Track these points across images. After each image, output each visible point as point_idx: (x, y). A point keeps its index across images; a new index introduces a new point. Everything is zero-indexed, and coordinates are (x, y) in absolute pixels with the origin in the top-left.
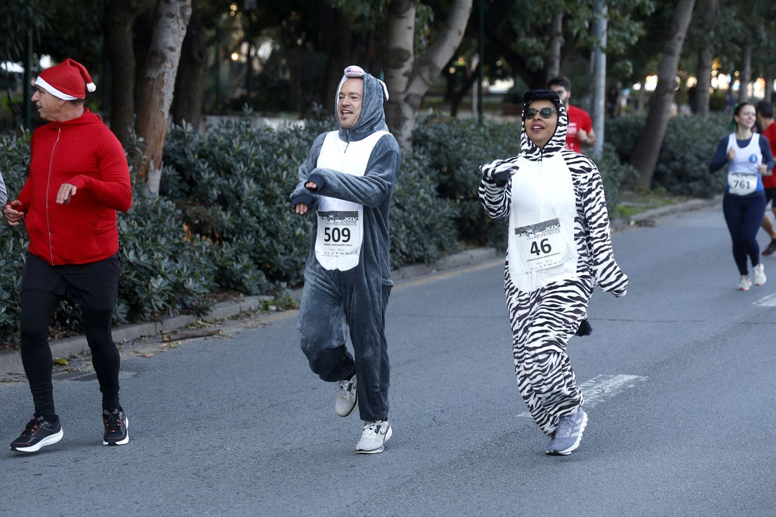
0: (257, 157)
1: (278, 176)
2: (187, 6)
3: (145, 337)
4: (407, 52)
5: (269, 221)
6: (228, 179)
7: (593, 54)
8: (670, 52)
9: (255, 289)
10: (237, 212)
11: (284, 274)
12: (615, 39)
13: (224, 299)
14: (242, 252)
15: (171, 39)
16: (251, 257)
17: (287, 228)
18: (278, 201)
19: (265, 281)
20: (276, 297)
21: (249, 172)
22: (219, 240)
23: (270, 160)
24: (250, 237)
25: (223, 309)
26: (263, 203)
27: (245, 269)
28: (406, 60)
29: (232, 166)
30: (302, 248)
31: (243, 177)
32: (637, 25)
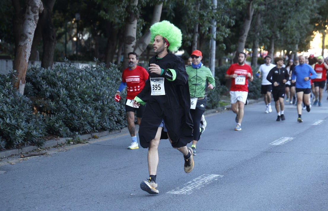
0: (67, 79)
1: (76, 87)
2: (37, 16)
3: (14, 155)
4: (134, 38)
5: (72, 106)
6: (54, 88)
7: (211, 41)
9: (65, 135)
10: (57, 102)
11: (77, 129)
12: (219, 35)
13: (51, 139)
14: (59, 119)
15: (30, 29)
16: (63, 121)
17: (79, 109)
18: (76, 98)
19: (69, 131)
20: (74, 138)
21: (63, 85)
22: (49, 114)
23: (73, 81)
24: (63, 113)
25: (49, 143)
26: (69, 99)
27: (60, 126)
28: (133, 41)
29: (56, 83)
30: (85, 118)
31: (61, 87)
32: (228, 30)
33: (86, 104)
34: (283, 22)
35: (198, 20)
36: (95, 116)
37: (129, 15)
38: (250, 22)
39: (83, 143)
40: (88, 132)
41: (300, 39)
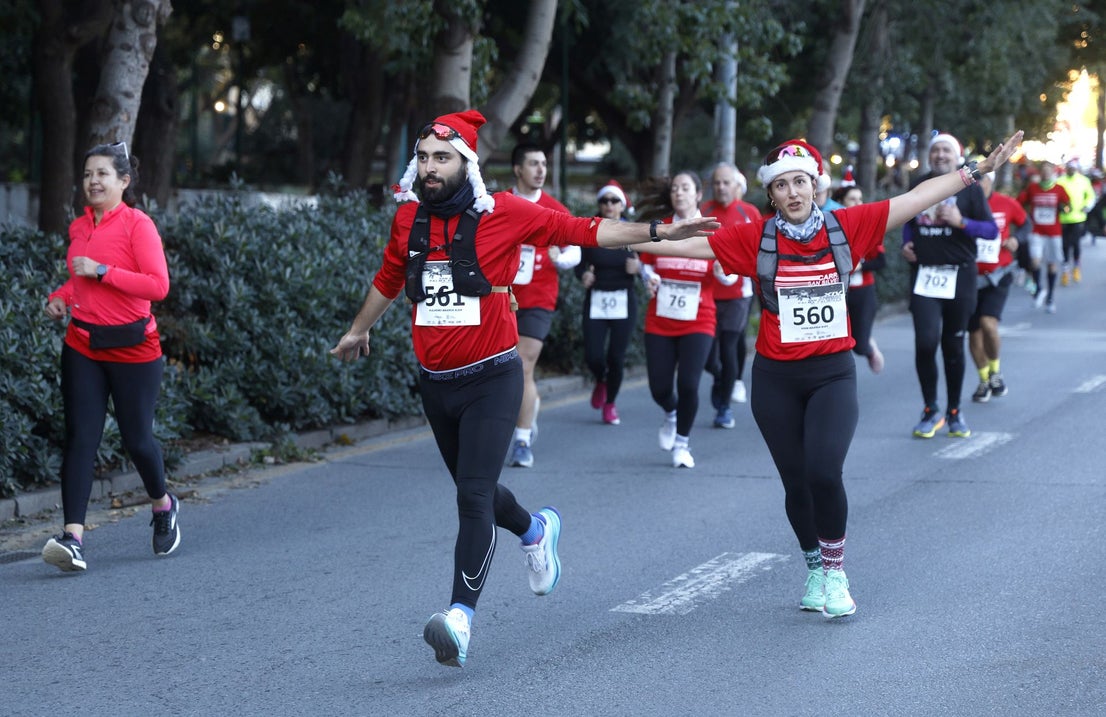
0: (248, 248)
1: (279, 274)
2: (150, 34)
4: (461, 102)
5: (266, 338)
6: (206, 278)
7: (718, 109)
8: (823, 107)
9: (245, 433)
10: (220, 325)
11: (286, 412)
12: (748, 88)
13: (201, 447)
14: (226, 381)
15: (127, 81)
16: (239, 388)
17: (291, 347)
18: (279, 309)
19: (260, 423)
20: (275, 445)
21: (238, 268)
22: (194, 363)
23: (268, 252)
24: (238, 359)
25: (197, 461)
26: (256, 312)
27: (232, 405)
29: (214, 261)
30: (312, 375)
31: (228, 275)
32: (779, 69)
33: (313, 329)
34: (966, 37)
35: (677, 36)
36: (345, 370)
37: (447, 26)
38: (852, 40)
39: (308, 461)
40: (322, 422)
41: (1023, 96)
